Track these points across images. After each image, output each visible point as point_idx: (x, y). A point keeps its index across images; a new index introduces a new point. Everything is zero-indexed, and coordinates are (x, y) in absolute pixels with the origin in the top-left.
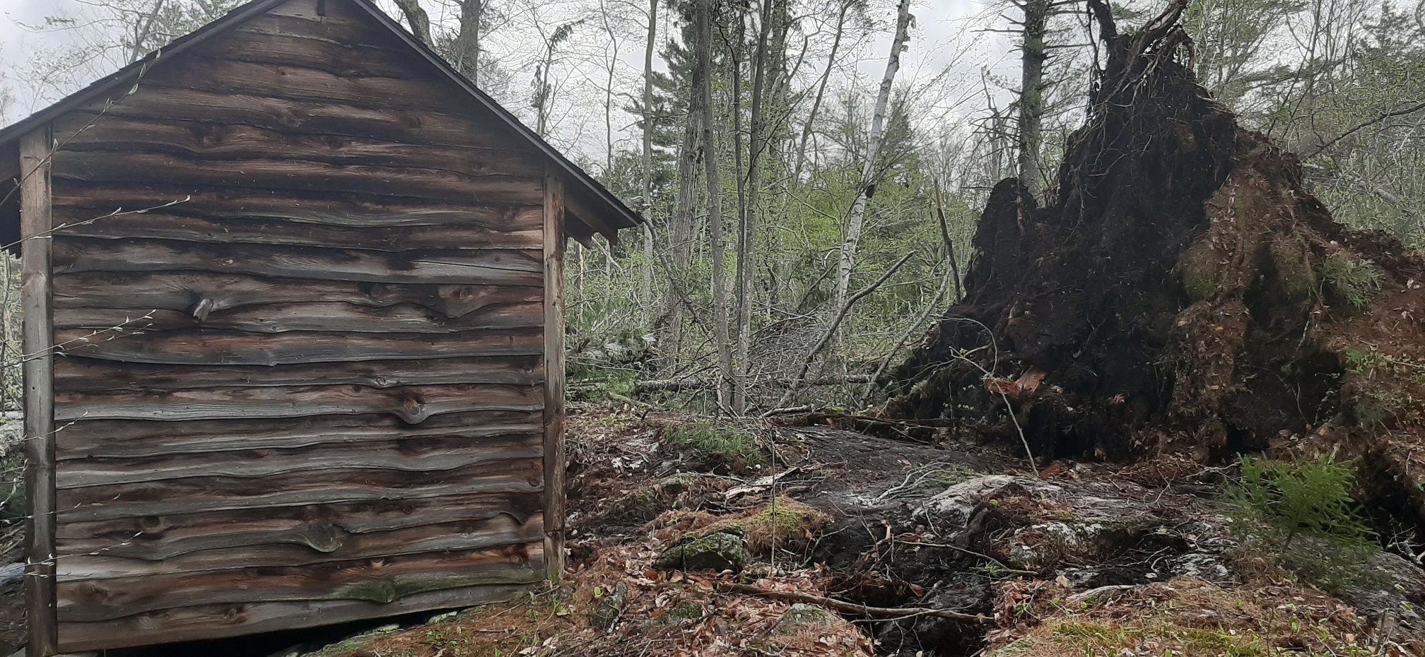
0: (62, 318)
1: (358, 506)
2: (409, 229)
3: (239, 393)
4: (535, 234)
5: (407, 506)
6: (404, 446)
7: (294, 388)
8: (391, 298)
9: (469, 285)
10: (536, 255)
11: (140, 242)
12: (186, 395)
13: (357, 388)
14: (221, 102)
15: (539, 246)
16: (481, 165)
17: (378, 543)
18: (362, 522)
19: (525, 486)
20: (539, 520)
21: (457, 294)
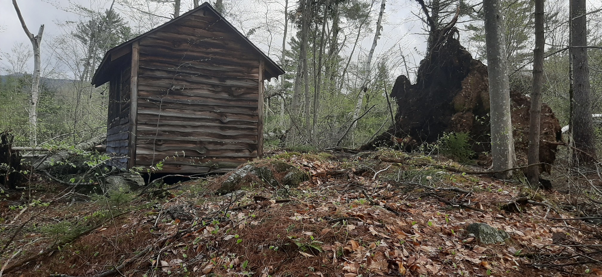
0: (141, 88)
1: (210, 143)
2: (224, 72)
3: (181, 110)
4: (257, 75)
5: (221, 144)
6: (222, 128)
7: (195, 110)
8: (219, 89)
9: (240, 87)
10: (257, 81)
11: (159, 70)
12: (169, 110)
13: (211, 112)
14: (179, 36)
15: (257, 78)
16: (243, 56)
17: (215, 153)
18: (211, 147)
19: (253, 142)
20: (256, 152)
21: (236, 89)
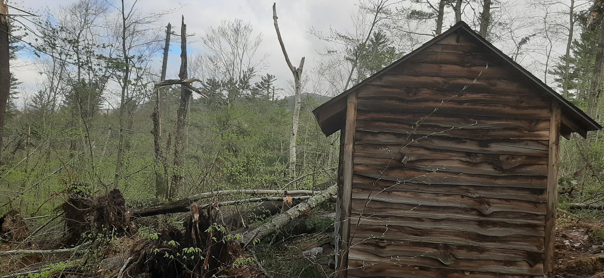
0: (357, 161)
1: (460, 247)
2: (488, 130)
3: (416, 194)
4: (546, 133)
5: (482, 250)
6: (481, 224)
7: (437, 194)
8: (478, 159)
9: (513, 155)
10: (546, 143)
11: (384, 133)
12: (396, 193)
13: (463, 197)
14: (417, 79)
15: (547, 139)
16: (522, 102)
17: (468, 264)
18: (462, 254)
19: (535, 249)
20: (541, 266)
21: (508, 159)
